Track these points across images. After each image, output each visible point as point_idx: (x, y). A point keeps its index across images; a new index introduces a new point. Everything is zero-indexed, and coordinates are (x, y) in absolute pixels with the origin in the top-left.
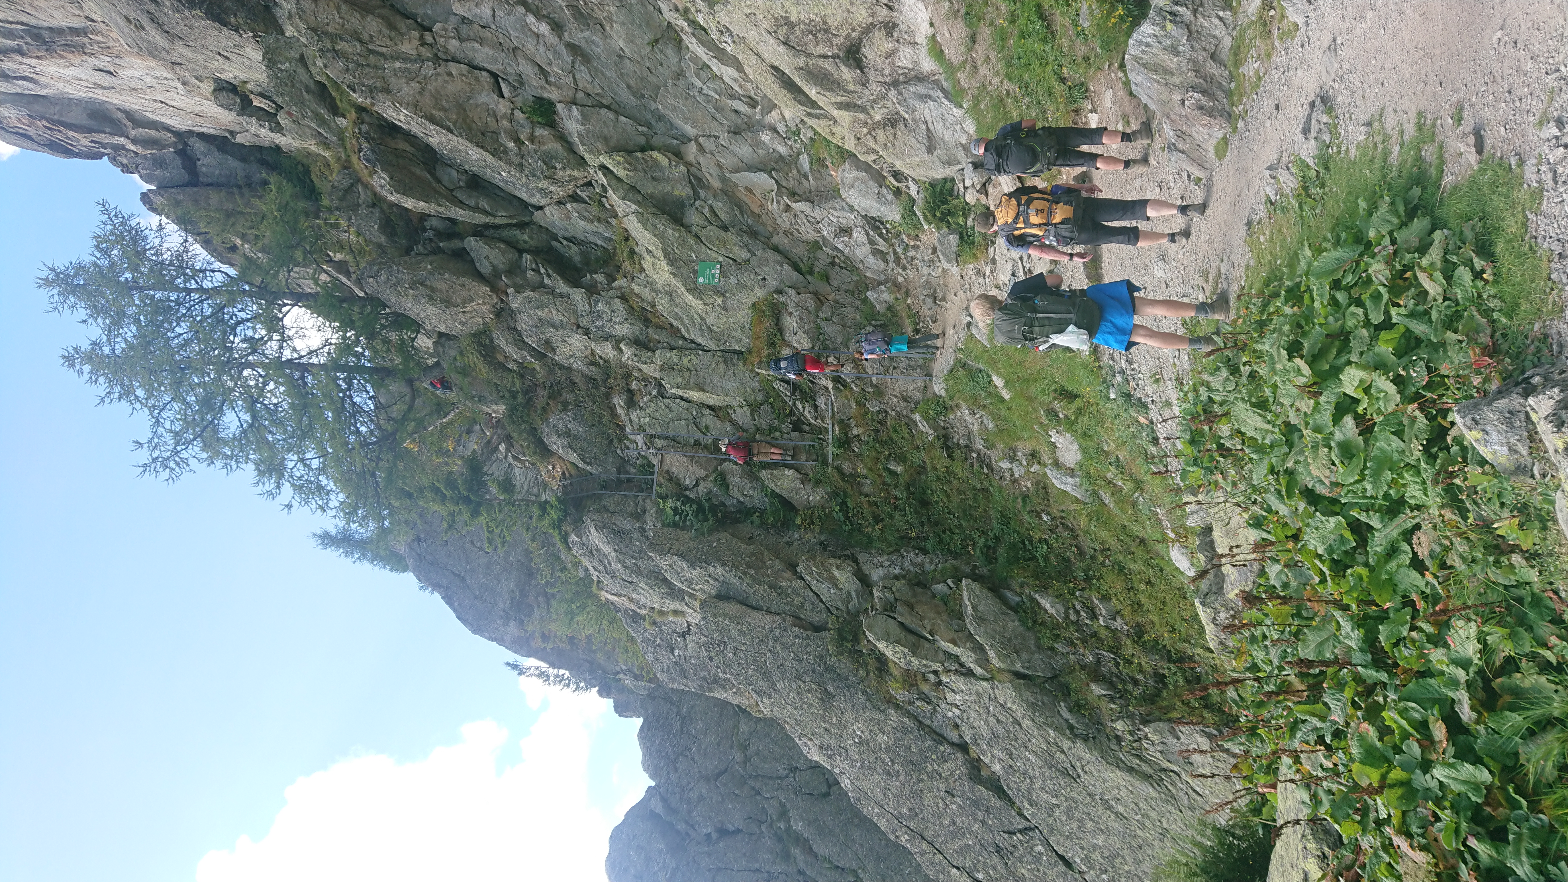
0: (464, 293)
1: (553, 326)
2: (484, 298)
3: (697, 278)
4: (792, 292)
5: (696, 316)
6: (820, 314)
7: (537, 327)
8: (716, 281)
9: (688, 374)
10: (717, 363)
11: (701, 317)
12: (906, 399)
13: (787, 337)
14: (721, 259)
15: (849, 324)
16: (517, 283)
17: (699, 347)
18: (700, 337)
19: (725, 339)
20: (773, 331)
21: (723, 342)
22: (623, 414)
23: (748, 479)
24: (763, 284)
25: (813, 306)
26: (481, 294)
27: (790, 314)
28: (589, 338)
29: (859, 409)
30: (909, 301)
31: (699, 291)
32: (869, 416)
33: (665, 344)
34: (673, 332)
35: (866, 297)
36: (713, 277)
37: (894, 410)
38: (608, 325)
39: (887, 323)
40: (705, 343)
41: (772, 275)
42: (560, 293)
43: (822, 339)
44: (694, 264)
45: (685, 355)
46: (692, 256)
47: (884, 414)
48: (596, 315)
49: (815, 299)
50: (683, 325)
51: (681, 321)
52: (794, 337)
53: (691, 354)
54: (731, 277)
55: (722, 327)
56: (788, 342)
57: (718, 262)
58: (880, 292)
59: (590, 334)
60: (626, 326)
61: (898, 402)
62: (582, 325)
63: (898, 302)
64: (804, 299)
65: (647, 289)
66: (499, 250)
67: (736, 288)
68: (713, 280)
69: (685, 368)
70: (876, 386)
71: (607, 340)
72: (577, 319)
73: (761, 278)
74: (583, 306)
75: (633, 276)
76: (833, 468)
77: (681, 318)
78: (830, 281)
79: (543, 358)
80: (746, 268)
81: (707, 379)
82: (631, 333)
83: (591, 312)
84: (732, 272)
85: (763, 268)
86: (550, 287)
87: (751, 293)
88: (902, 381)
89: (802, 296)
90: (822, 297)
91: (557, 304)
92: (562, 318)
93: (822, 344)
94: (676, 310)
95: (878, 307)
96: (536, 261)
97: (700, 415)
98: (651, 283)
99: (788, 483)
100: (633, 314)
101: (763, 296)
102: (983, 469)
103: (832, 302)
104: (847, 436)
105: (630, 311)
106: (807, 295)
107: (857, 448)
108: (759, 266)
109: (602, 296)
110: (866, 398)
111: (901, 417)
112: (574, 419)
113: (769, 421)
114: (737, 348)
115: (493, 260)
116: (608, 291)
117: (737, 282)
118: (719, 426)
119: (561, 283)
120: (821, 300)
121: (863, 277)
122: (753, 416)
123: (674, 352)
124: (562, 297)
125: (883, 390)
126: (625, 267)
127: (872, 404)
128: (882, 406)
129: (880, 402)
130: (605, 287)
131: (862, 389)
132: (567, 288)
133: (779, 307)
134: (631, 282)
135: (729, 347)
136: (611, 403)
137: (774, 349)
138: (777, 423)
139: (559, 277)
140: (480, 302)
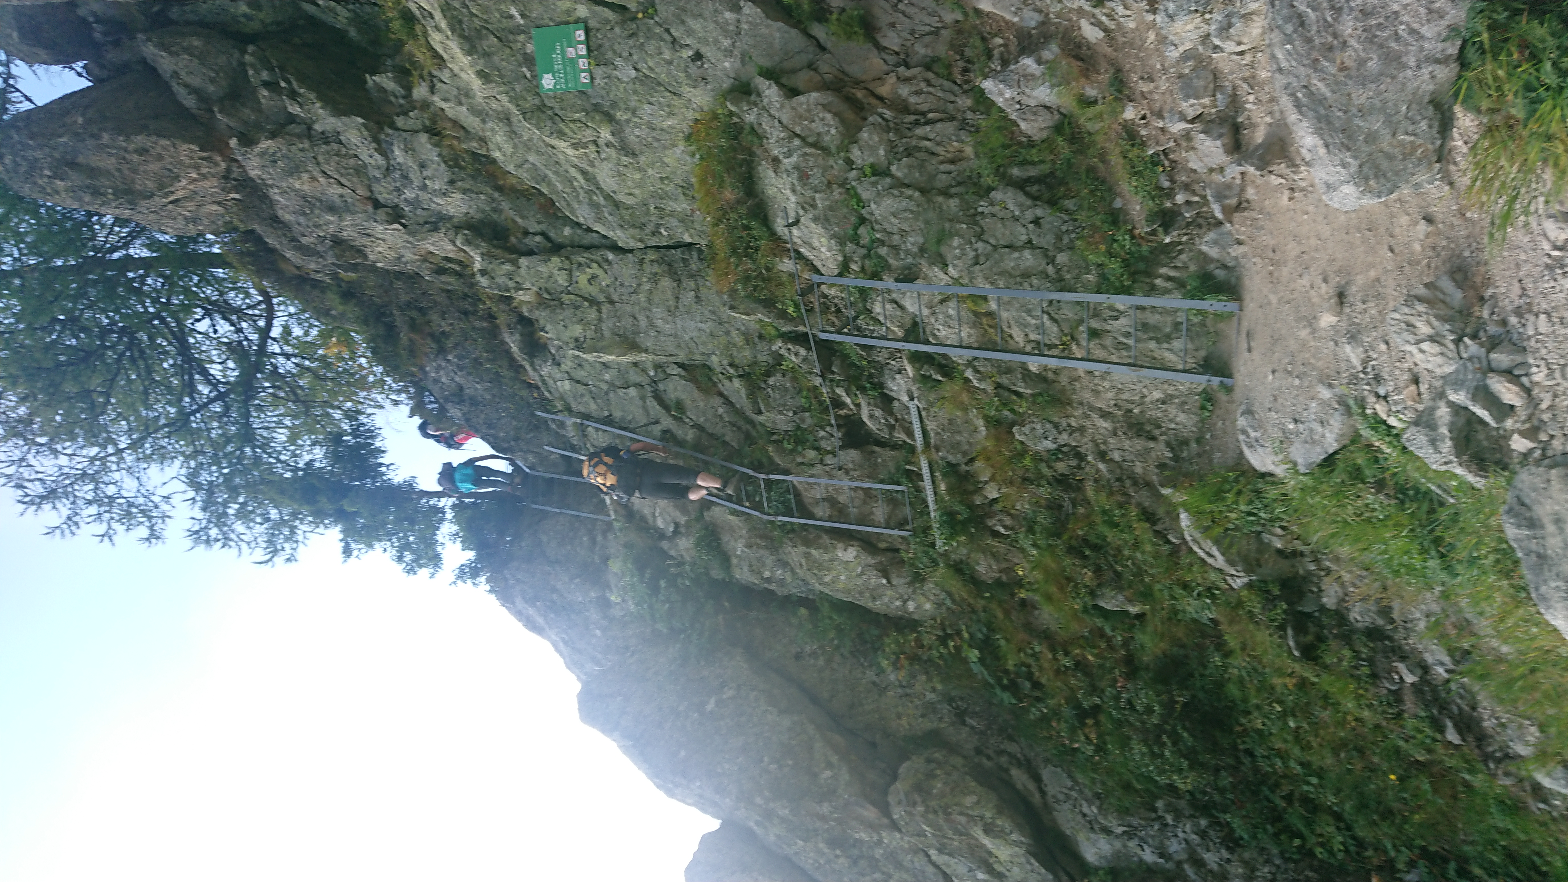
0: (154, 167)
1: (332, 209)
2: (197, 167)
3: (535, 77)
4: (771, 92)
5: (573, 172)
6: (856, 153)
7: (304, 214)
8: (584, 78)
9: (592, 314)
10: (654, 280)
11: (584, 173)
12: (1140, 427)
13: (780, 228)
14: (582, 10)
15: (942, 180)
16: (245, 123)
17: (608, 242)
18: (598, 219)
19: (654, 219)
20: (743, 210)
21: (650, 228)
22: (528, 367)
23: (766, 548)
24: (699, 72)
25: (833, 131)
26: (188, 161)
27: (776, 161)
28: (404, 226)
29: (998, 439)
30: (1130, 113)
31: (550, 113)
32: (1027, 461)
33: (538, 238)
34: (542, 207)
35: (982, 91)
36: (574, 68)
37: (1102, 455)
38: (424, 196)
39: (1059, 174)
40: (610, 234)
41: (716, 41)
42: (323, 133)
43: (865, 241)
44: (521, 38)
45: (580, 265)
46: (511, 17)
47: (1074, 463)
48: (397, 175)
49: (842, 107)
50: (556, 192)
51: (549, 184)
52: (795, 231)
53: (592, 260)
54: (619, 62)
55: (637, 192)
56: (786, 242)
57: (577, 21)
58: (1025, 76)
59: (403, 217)
60: (457, 196)
61: (1115, 435)
62: (382, 200)
63: (1092, 111)
64: (809, 110)
65: (464, 108)
66: (191, 54)
67: (635, 92)
68: (576, 78)
69: (586, 299)
70: (1041, 378)
71: (436, 229)
72: (369, 188)
73: (690, 53)
74: (369, 155)
75: (432, 76)
76: (948, 565)
77: (546, 176)
78: (879, 37)
79: (354, 268)
80: (649, 29)
81: (640, 318)
82: (472, 212)
83: (388, 169)
84: (616, 47)
85: (691, 22)
86: (303, 122)
87: (676, 101)
88: (1121, 374)
89: (801, 99)
90: (860, 94)
91: (321, 159)
92: (340, 191)
93: (868, 256)
94: (531, 159)
95: (1023, 126)
96: (269, 62)
97: (662, 375)
98: (464, 94)
99: (849, 577)
100: (461, 168)
101: (706, 108)
102: (1441, 729)
103: (889, 107)
104: (971, 507)
105: (453, 162)
106: (814, 95)
107: (1005, 527)
108: (678, 17)
109: (398, 129)
110: (1013, 411)
111: (1128, 483)
112: (461, 368)
113: (791, 414)
114: (687, 239)
115: (188, 80)
116: (405, 114)
117: (633, 73)
118: (702, 404)
119: (318, 109)
120: (859, 107)
121: (971, 13)
122: (755, 403)
123: (556, 260)
124: (327, 143)
125: (1063, 391)
126: (412, 55)
127: (1033, 429)
128: (1064, 438)
129: (1056, 426)
130: (401, 106)
131: (998, 386)
132: (332, 120)
133: (747, 139)
134: (432, 90)
135: (670, 237)
136: (503, 343)
137: (755, 262)
138: (809, 421)
139: (312, 96)
140: (194, 175)
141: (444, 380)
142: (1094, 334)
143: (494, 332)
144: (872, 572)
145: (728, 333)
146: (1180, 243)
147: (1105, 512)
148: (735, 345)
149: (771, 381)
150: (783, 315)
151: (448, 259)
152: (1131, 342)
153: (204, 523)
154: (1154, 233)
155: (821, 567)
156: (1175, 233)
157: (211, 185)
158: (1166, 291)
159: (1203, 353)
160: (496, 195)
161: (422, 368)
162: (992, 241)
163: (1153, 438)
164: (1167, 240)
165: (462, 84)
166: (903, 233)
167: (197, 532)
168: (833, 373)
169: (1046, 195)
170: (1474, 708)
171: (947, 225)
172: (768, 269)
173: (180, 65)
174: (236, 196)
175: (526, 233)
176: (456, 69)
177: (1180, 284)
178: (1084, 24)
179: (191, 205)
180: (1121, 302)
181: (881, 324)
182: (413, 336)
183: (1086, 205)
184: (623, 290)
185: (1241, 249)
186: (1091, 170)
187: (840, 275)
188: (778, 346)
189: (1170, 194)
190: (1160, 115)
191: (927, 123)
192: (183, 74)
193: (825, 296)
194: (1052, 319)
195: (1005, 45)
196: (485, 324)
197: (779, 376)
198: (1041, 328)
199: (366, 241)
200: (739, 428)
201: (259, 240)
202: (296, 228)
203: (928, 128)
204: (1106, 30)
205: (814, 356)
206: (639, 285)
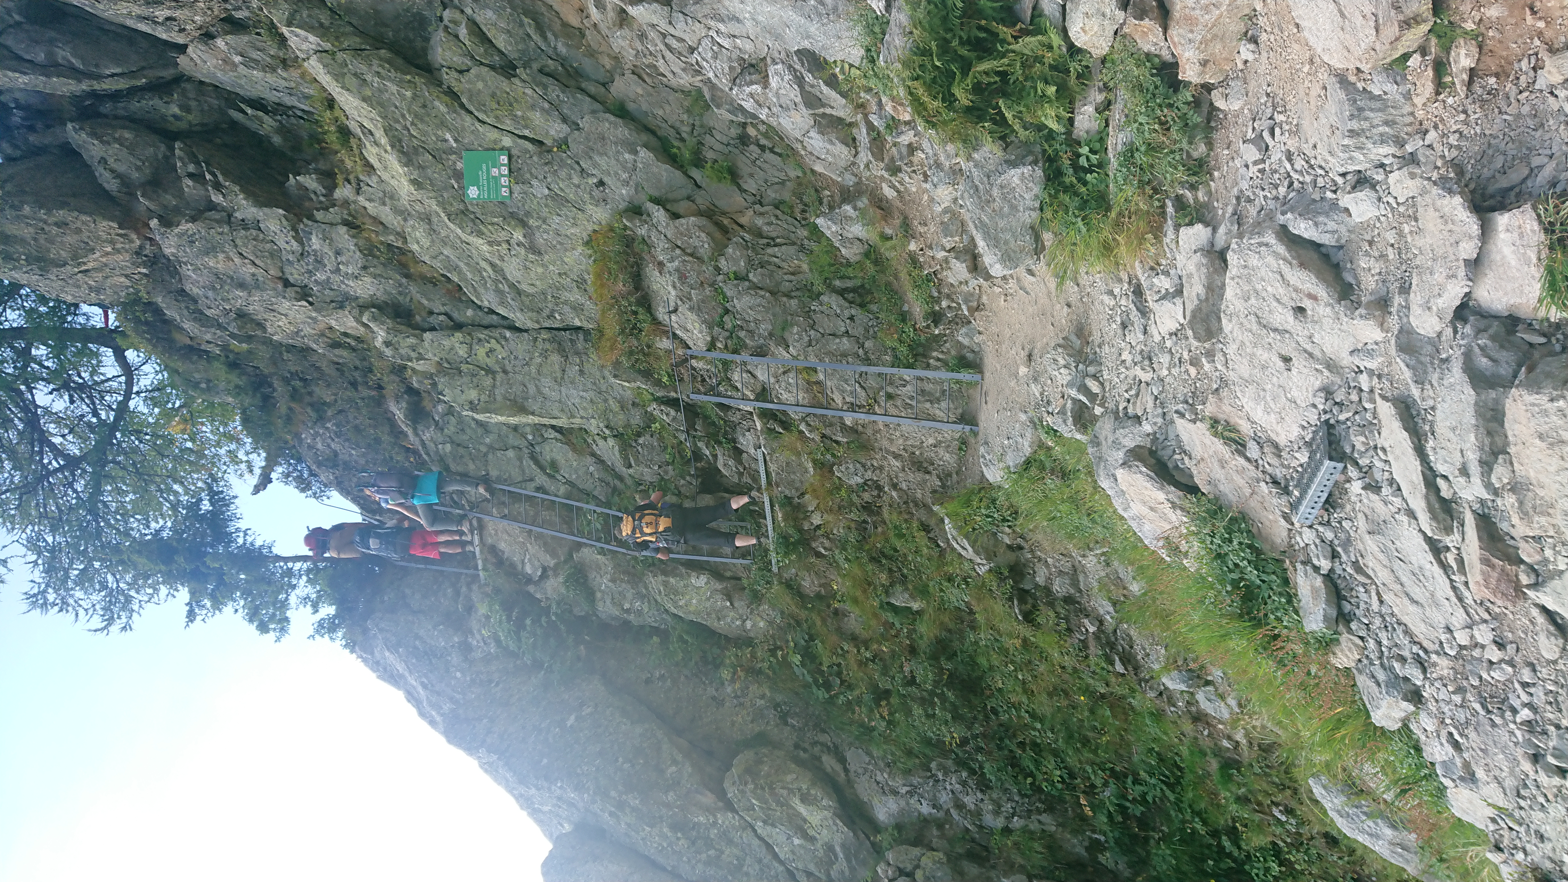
0: (71, 239)
1: (242, 286)
2: (112, 242)
3: (462, 188)
4: (659, 214)
5: (483, 264)
6: (723, 263)
7: (213, 288)
8: (505, 192)
9: (488, 381)
10: (544, 354)
11: (492, 265)
12: (920, 465)
13: (661, 314)
14: (507, 141)
15: (786, 286)
16: (165, 207)
17: (505, 323)
18: (502, 303)
19: (550, 305)
20: (633, 300)
21: (547, 312)
22: (410, 432)
23: (628, 582)
24: (600, 195)
25: (706, 246)
26: (104, 236)
27: (661, 264)
28: (311, 304)
29: (822, 476)
30: (913, 246)
31: (472, 216)
32: (843, 493)
33: (442, 318)
34: (449, 292)
35: (816, 226)
36: (496, 183)
37: (895, 486)
38: (336, 278)
39: (867, 286)
40: (511, 316)
41: (616, 174)
42: (243, 220)
43: (729, 326)
44: (453, 157)
45: (480, 340)
46: (446, 141)
47: (875, 493)
48: (311, 259)
49: (712, 228)
50: (466, 280)
51: (460, 273)
52: (673, 317)
53: (490, 337)
54: (535, 182)
55: (538, 283)
56: (665, 326)
57: (502, 149)
58: (845, 217)
59: (311, 296)
60: (368, 280)
61: (904, 470)
62: (292, 280)
63: (889, 244)
64: (688, 230)
65: (387, 208)
66: (121, 145)
67: (546, 206)
68: (497, 191)
69: (483, 369)
70: (853, 430)
71: (342, 307)
72: (282, 270)
73: (595, 181)
74: (286, 242)
75: (359, 181)
76: (781, 583)
77: (457, 266)
78: (741, 182)
79: (249, 339)
80: (562, 160)
81: (529, 386)
82: (379, 294)
83: (302, 254)
84: (533, 170)
85: (597, 158)
86: (223, 209)
87: (580, 215)
88: (908, 426)
89: (682, 221)
90: (726, 222)
91: (239, 242)
92: (253, 270)
93: (730, 337)
94: (446, 253)
95: (843, 251)
96: (195, 157)
97: (539, 439)
98: (389, 197)
99: (700, 601)
100: (374, 256)
101: (604, 222)
102: (1112, 664)
103: (747, 232)
104: (800, 530)
105: (369, 251)
106: (692, 218)
107: (825, 548)
108: (587, 154)
109: (317, 222)
110: (833, 455)
111: (911, 505)
112: (338, 435)
113: (656, 468)
114: (577, 323)
115: (115, 166)
116: (326, 209)
117: (546, 192)
118: (575, 464)
119: (241, 199)
120: (724, 230)
121: (808, 172)
122: (626, 458)
123: (458, 335)
124: (246, 229)
125: (869, 440)
126: (342, 161)
127: (847, 468)
128: (869, 475)
129: (864, 466)
130: (321, 202)
131: (824, 436)
132: (254, 210)
133: (637, 247)
134: (358, 191)
135: (562, 321)
136: (387, 411)
137: (638, 340)
138: (671, 473)
139: (237, 189)
140: (109, 249)
141: (319, 446)
142: (890, 397)
143: (379, 401)
144: (719, 597)
145: (606, 401)
146: (945, 335)
147: (896, 527)
148: (611, 411)
149: (641, 441)
150: (658, 383)
151: (345, 334)
152: (914, 403)
153: (43, 586)
154: (928, 327)
155: (676, 593)
156: (941, 327)
157: (123, 259)
158: (937, 368)
159: (960, 411)
160: (404, 280)
161: (297, 436)
162: (821, 330)
163: (929, 473)
164: (937, 332)
165: (388, 189)
166: (756, 321)
167: (35, 595)
168: (696, 430)
169: (858, 300)
170: (1131, 647)
171: (789, 318)
172: (649, 347)
173: (110, 152)
174: (144, 271)
175: (431, 313)
176: (385, 176)
177: (945, 363)
178: (884, 185)
179: (99, 276)
180: (907, 374)
181: (737, 389)
182: (293, 405)
183: (885, 308)
184: (517, 362)
185: (981, 337)
186: (888, 284)
187: (709, 350)
188: (653, 408)
189: (938, 301)
190: (931, 248)
191: (775, 246)
192: (111, 161)
193: (694, 369)
194: (862, 387)
195: (831, 196)
196: (373, 393)
197: (648, 437)
198: (853, 393)
199: (269, 316)
200: (608, 484)
201: (158, 311)
202: (202, 302)
203: (776, 249)
204: (898, 191)
205: (681, 416)
206: (531, 359)
